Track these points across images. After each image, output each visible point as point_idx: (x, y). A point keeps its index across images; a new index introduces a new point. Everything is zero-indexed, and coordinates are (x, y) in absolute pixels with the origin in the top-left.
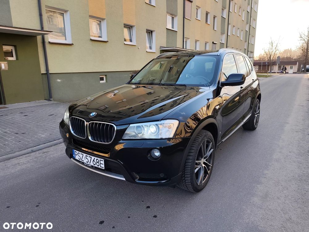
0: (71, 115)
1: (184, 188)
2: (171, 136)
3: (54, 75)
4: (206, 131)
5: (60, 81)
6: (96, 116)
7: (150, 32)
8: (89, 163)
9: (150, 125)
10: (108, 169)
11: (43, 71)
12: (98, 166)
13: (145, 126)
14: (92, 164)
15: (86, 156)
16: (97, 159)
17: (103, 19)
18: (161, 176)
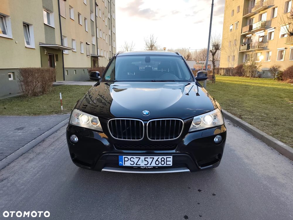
7: (26, 26)
8: (149, 165)
12: (164, 164)
14: (153, 165)
15: (145, 158)
16: (162, 158)
18: (217, 158)
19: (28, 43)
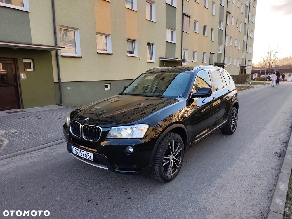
0: (71, 119)
1: (155, 178)
2: (142, 136)
3: (66, 83)
4: (174, 133)
5: (70, 88)
6: (89, 121)
7: (150, 45)
8: (82, 156)
9: (127, 128)
10: (96, 161)
11: (56, 80)
12: (89, 158)
13: (124, 128)
14: (84, 157)
15: (81, 151)
16: (88, 153)
17: (109, 35)
18: (135, 167)
19: (151, 59)
